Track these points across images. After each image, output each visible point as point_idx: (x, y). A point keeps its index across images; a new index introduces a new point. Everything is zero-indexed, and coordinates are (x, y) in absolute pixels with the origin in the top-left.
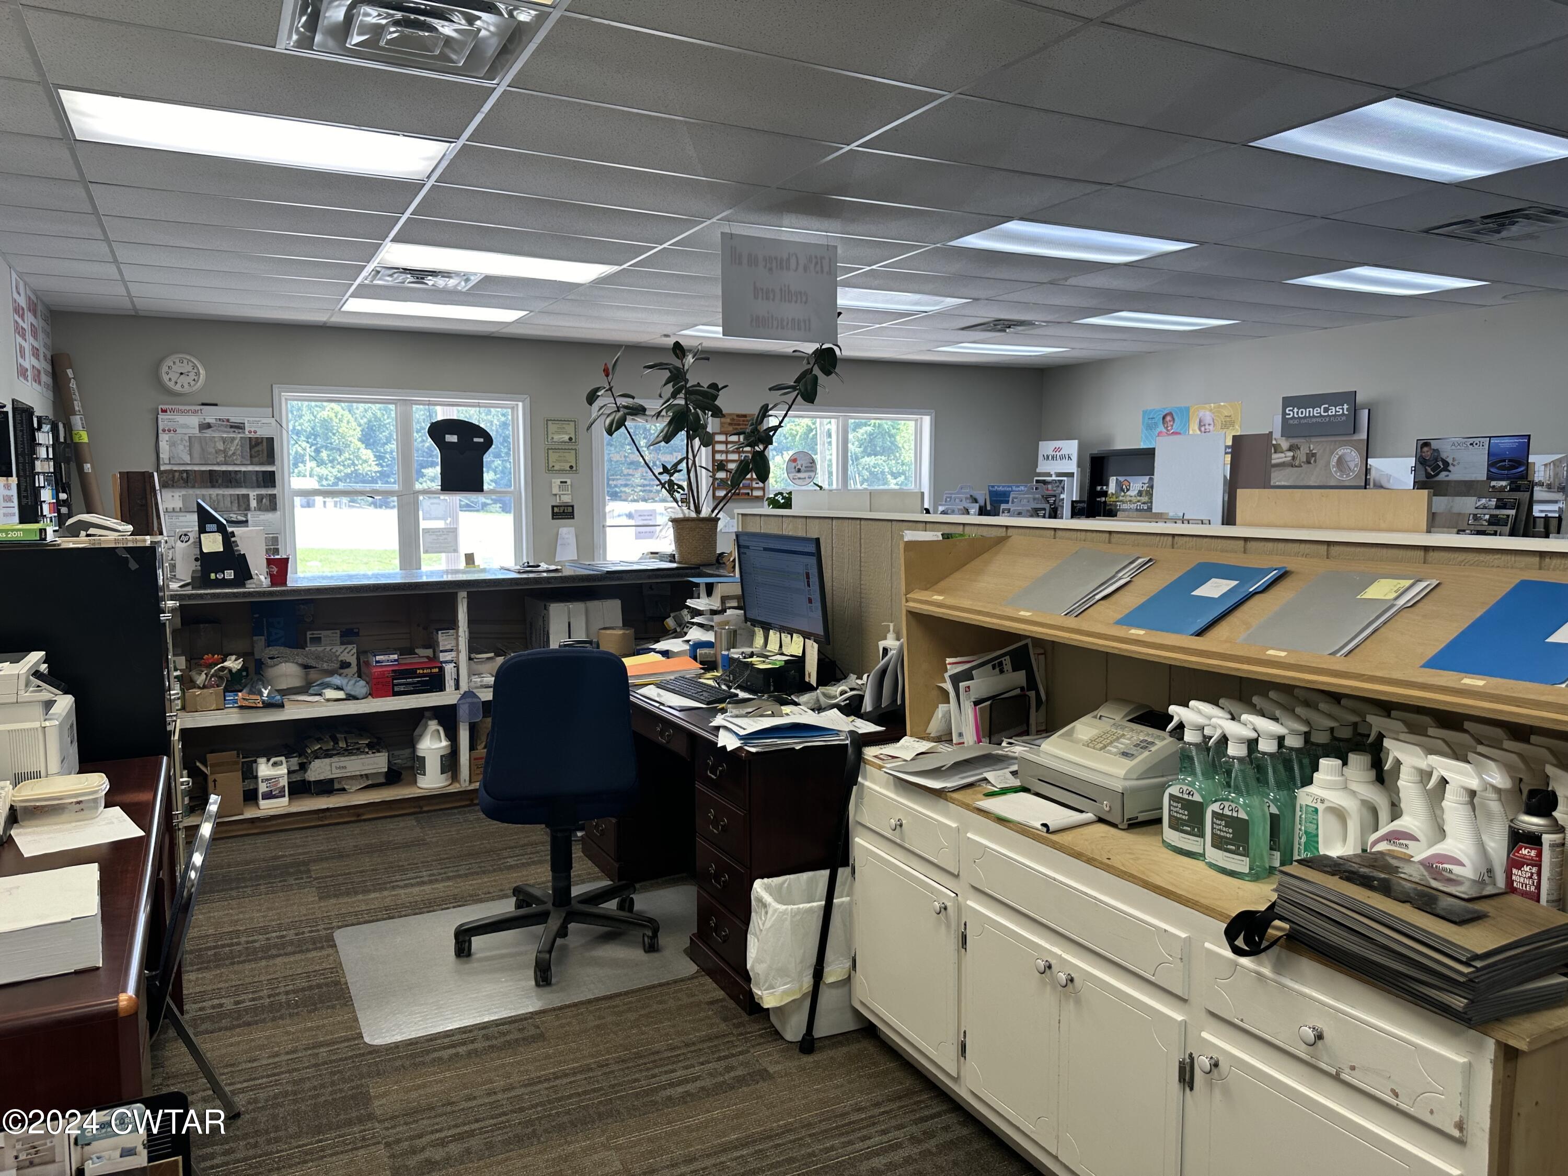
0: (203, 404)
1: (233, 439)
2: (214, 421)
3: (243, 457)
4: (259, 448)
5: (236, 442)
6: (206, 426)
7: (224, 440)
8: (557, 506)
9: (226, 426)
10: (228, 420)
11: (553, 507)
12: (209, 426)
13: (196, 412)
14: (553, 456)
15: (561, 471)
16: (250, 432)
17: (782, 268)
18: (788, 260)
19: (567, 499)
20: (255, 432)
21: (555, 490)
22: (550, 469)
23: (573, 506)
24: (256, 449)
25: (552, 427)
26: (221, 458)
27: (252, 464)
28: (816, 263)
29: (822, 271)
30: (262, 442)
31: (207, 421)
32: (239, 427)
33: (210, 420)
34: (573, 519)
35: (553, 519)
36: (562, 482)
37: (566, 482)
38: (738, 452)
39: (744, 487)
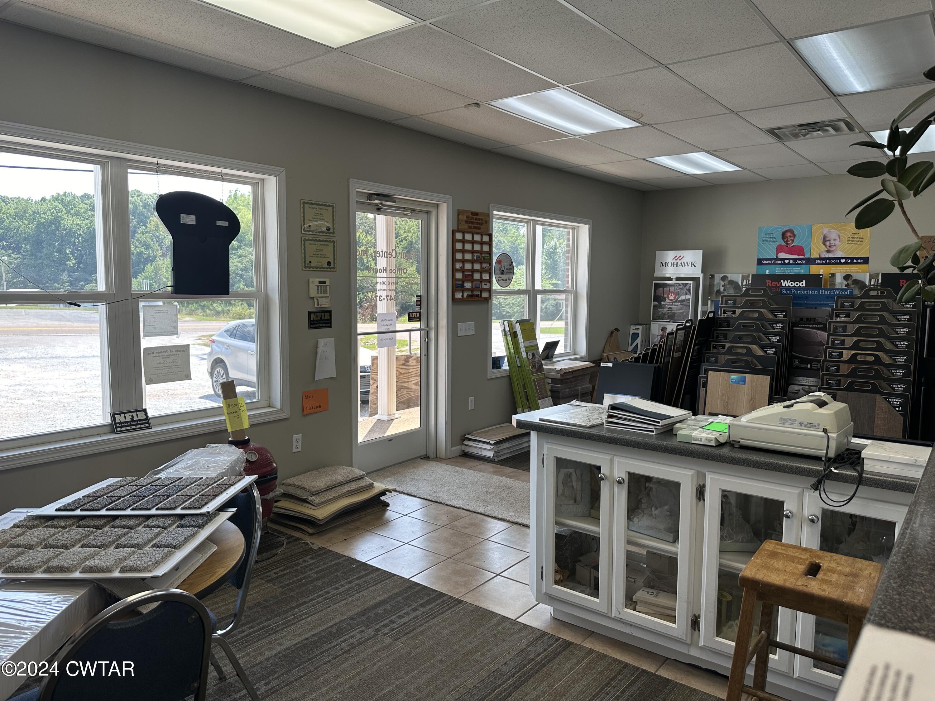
8: (314, 312)
11: (310, 313)
14: (311, 248)
15: (319, 268)
19: (325, 303)
21: (313, 293)
22: (307, 266)
23: (330, 312)
25: (310, 212)
34: (331, 327)
35: (310, 328)
36: (320, 282)
37: (324, 282)
38: (472, 252)
39: (476, 288)
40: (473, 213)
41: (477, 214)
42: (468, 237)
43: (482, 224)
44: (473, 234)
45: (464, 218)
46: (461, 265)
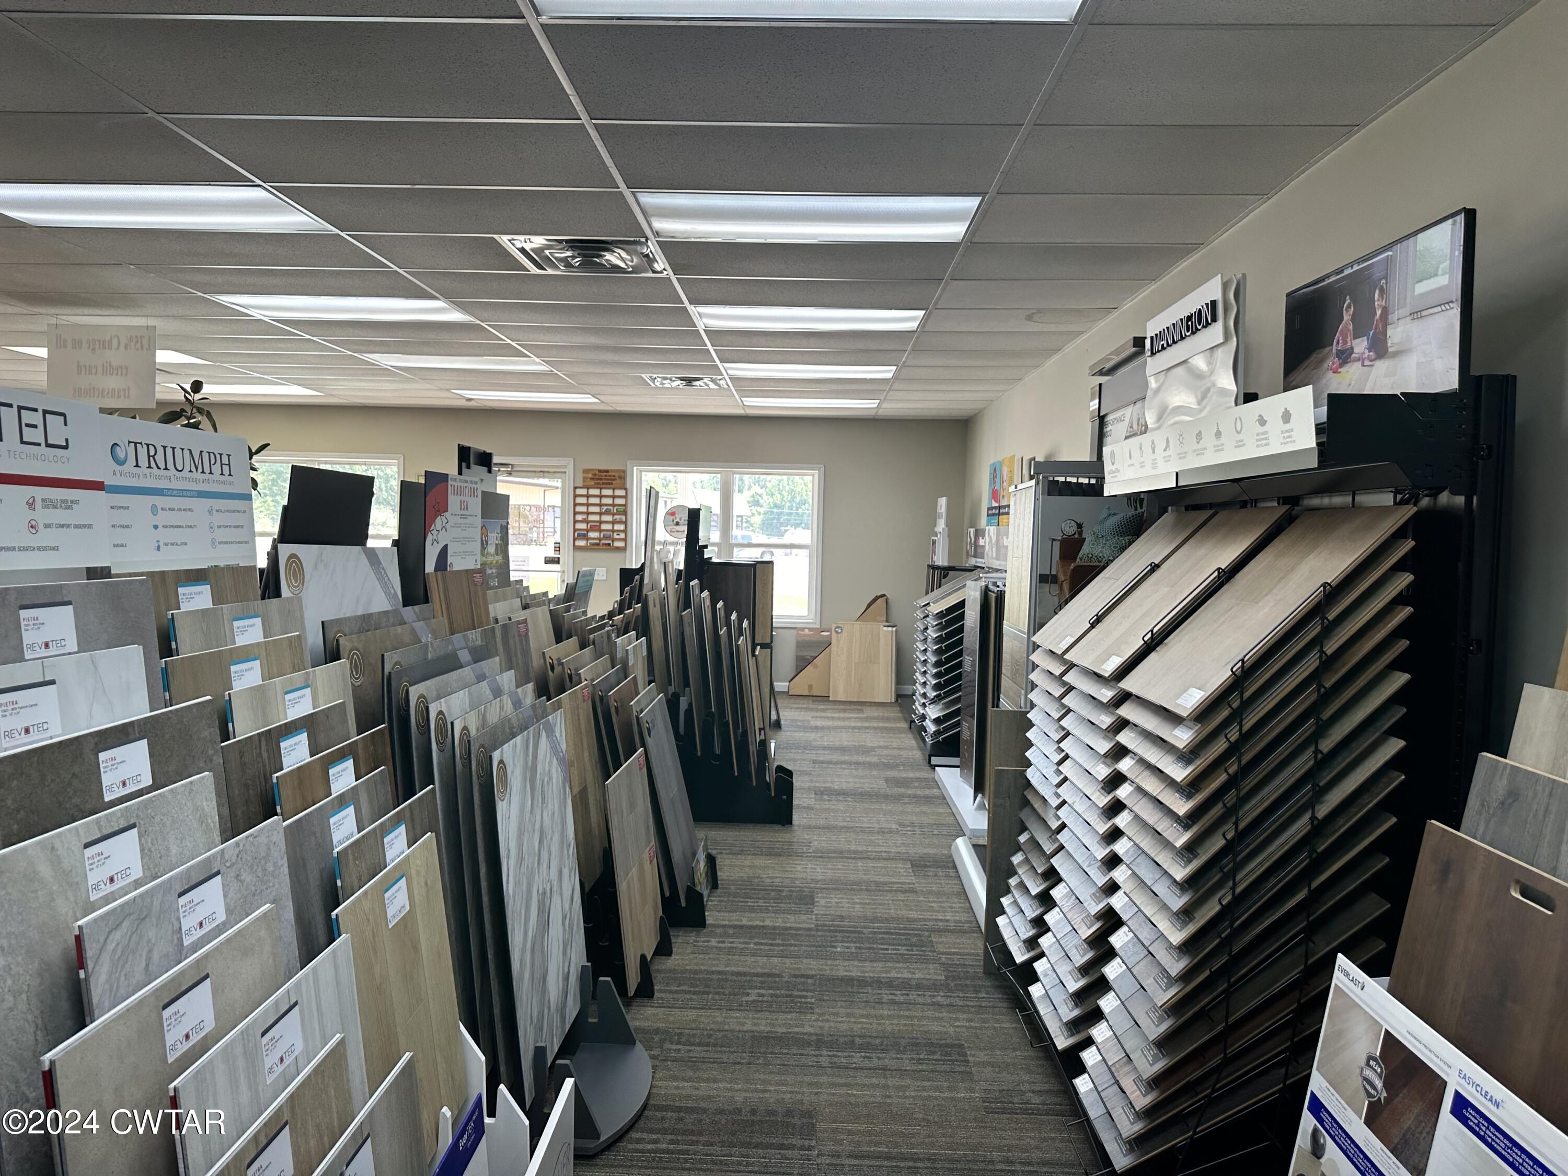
17: (104, 348)
18: (110, 341)
28: (137, 342)
29: (142, 349)
38: (600, 505)
39: (605, 537)
40: (600, 471)
41: (607, 471)
42: (594, 492)
43: (615, 480)
44: (601, 489)
45: (590, 475)
46: (585, 516)
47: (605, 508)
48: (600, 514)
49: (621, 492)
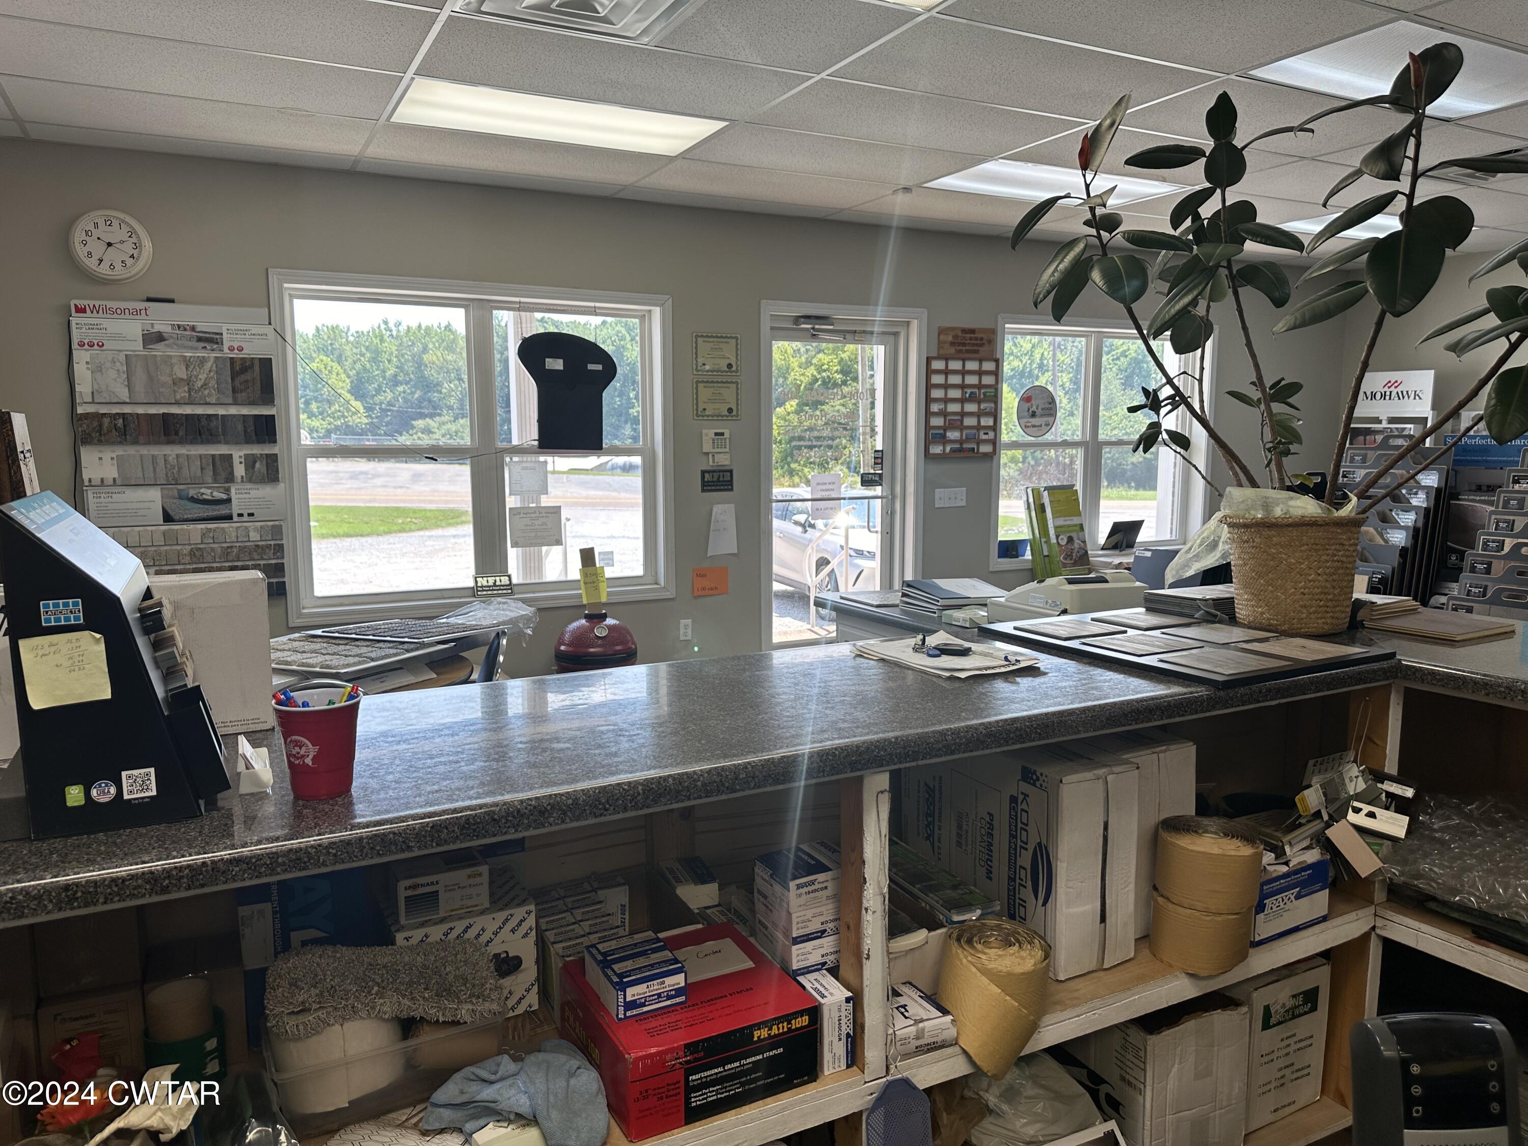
0: (149, 300)
1: (203, 361)
2: (168, 329)
3: (219, 390)
4: (247, 376)
5: (208, 365)
6: (153, 338)
7: (187, 362)
8: (708, 472)
9: (192, 337)
10: (193, 329)
11: (703, 473)
12: (160, 338)
13: (138, 312)
14: (705, 393)
15: (718, 417)
16: (231, 349)
19: (723, 460)
20: (240, 349)
21: (707, 447)
22: (700, 414)
23: (731, 471)
24: (243, 378)
25: (704, 347)
26: (182, 393)
27: (235, 403)
30: (252, 366)
31: (157, 328)
32: (212, 340)
33: (161, 327)
34: (732, 490)
35: (703, 491)
36: (716, 434)
37: (722, 434)
38: (963, 386)
39: (968, 440)
41: (973, 331)
42: (955, 365)
43: (982, 345)
44: (964, 360)
45: (950, 338)
46: (942, 406)
47: (969, 391)
48: (962, 401)
49: (989, 366)
